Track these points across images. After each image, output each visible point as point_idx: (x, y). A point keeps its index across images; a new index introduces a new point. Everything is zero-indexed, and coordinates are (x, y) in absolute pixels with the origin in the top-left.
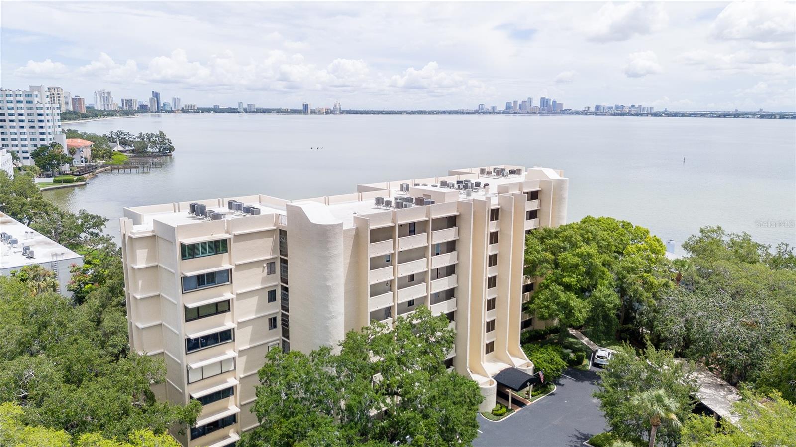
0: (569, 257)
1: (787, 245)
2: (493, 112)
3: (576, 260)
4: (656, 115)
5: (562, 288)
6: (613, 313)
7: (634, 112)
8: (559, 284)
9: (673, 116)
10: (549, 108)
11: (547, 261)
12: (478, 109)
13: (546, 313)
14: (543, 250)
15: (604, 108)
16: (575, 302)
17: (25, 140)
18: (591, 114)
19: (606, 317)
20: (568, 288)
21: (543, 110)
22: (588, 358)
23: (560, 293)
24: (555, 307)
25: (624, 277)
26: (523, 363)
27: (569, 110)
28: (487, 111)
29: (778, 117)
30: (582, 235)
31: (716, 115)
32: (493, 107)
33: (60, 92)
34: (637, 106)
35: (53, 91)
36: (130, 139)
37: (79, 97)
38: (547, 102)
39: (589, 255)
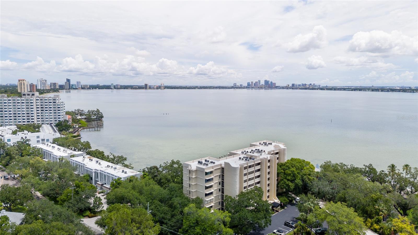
0: (288, 172)
1: (353, 165)
2: (241, 87)
3: (290, 172)
4: (322, 89)
5: (287, 180)
6: (300, 187)
7: (311, 87)
8: (286, 179)
9: (330, 90)
10: (269, 85)
11: (282, 173)
12: (233, 86)
13: (282, 187)
14: (281, 169)
15: (296, 85)
16: (290, 184)
17: (52, 118)
18: (290, 88)
19: (299, 188)
20: (288, 180)
21: (266, 86)
22: (294, 200)
23: (286, 182)
24: (285, 185)
25: (303, 177)
26: (277, 201)
27: (279, 86)
28: (238, 87)
29: (380, 90)
30: (291, 165)
31: (350, 90)
32: (241, 85)
33: (25, 82)
34: (312, 84)
35: (21, 82)
36: (83, 113)
37: (33, 83)
38: (268, 82)
39: (294, 171)
